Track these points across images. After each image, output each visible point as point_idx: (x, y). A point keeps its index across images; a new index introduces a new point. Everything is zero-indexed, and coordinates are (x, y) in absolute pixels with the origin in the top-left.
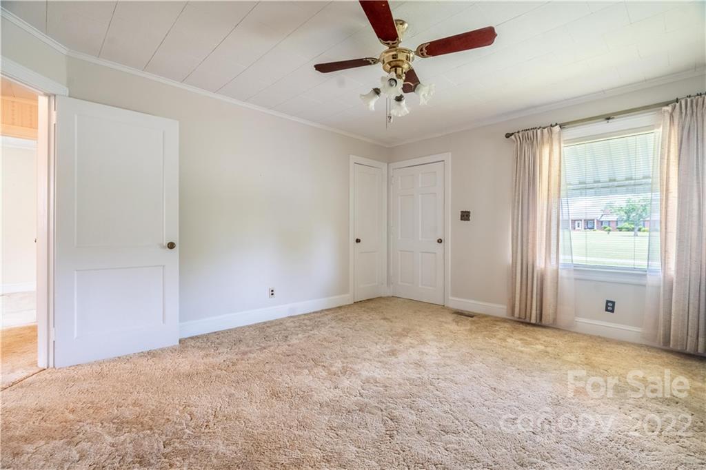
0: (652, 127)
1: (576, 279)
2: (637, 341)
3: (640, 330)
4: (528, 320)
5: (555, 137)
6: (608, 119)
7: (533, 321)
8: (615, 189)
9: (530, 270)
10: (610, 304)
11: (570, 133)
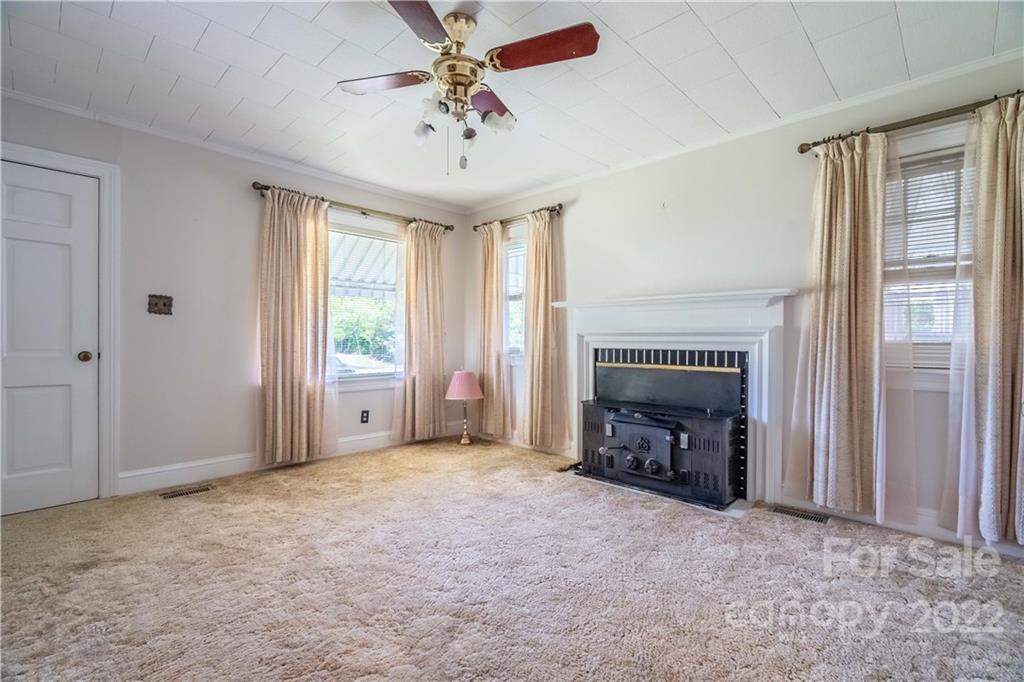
0: (393, 238)
1: (340, 393)
2: (388, 445)
3: (388, 433)
4: (296, 461)
5: (321, 214)
6: (364, 213)
7: (303, 459)
8: (369, 291)
9: (296, 390)
10: (365, 415)
11: (335, 216)
